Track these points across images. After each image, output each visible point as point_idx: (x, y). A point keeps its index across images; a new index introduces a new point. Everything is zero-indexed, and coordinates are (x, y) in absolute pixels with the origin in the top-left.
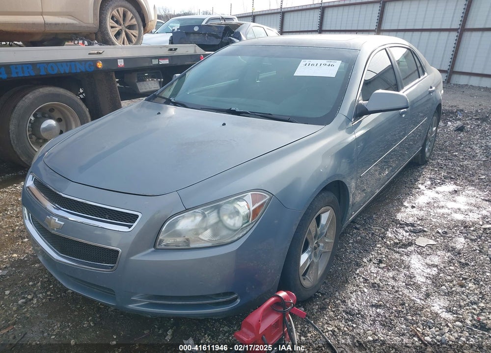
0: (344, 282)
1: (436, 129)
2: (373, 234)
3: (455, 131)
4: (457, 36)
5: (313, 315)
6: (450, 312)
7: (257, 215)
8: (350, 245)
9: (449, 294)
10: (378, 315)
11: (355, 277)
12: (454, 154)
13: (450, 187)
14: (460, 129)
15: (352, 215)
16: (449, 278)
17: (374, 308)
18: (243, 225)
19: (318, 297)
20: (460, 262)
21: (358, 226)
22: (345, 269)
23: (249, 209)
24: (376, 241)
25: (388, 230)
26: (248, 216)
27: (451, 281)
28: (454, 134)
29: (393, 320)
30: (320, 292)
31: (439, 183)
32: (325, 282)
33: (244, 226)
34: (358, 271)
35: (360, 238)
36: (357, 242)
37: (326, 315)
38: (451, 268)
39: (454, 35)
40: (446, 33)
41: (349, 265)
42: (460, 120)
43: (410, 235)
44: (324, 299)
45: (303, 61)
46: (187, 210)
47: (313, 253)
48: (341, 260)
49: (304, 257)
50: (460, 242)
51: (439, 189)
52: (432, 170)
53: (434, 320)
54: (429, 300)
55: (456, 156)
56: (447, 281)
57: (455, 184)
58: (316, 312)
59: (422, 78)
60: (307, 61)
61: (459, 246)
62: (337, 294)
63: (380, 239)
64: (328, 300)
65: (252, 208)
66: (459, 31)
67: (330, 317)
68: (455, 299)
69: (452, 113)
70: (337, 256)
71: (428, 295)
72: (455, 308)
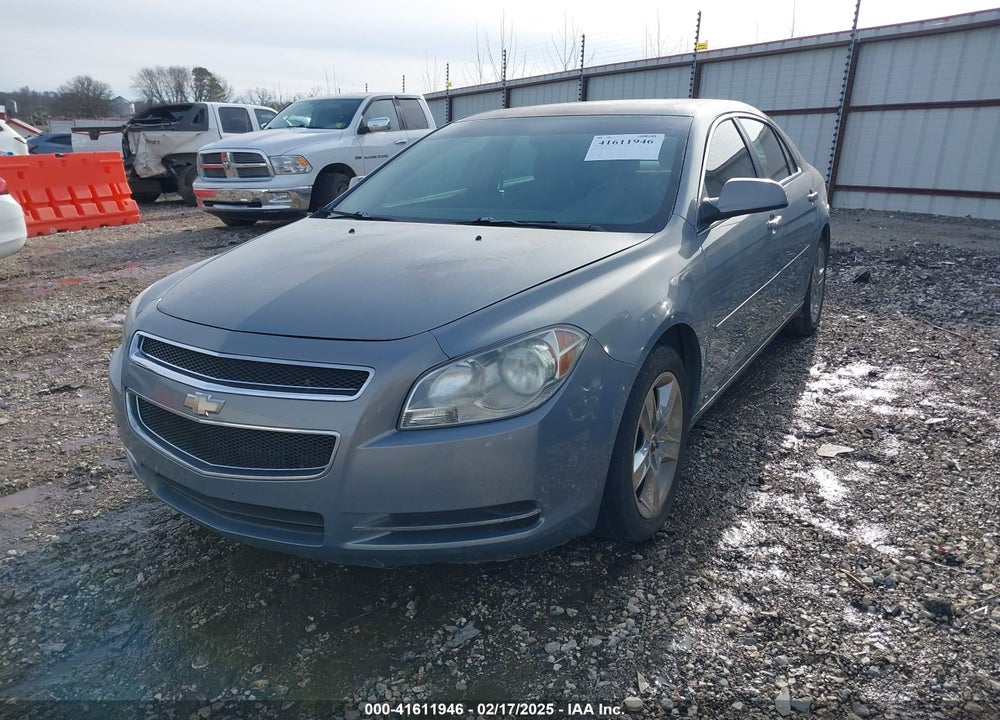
0: (702, 515)
1: (825, 271)
2: (739, 444)
3: (854, 282)
4: (837, 121)
5: (661, 562)
6: (893, 544)
7: (567, 367)
8: (703, 461)
9: (886, 519)
10: (773, 556)
11: (721, 507)
12: (859, 317)
13: (860, 369)
14: (864, 279)
15: (704, 401)
16: (882, 497)
17: (764, 548)
18: (545, 382)
19: (663, 537)
20: (897, 474)
21: (710, 433)
22: (701, 496)
23: (554, 356)
24: (746, 454)
25: (764, 437)
26: (554, 367)
27: (888, 502)
28: (853, 288)
29: (801, 562)
30: (665, 531)
31: (841, 362)
32: (670, 517)
33: (547, 384)
34: (725, 497)
35: (717, 450)
36: (713, 456)
37: (683, 562)
38: (882, 483)
39: (832, 119)
40: (818, 117)
41: (707, 490)
42: (859, 264)
43: (804, 441)
44: (675, 540)
45: (595, 137)
46: (451, 360)
47: (650, 455)
48: (692, 484)
49: (639, 459)
50: (893, 447)
51: (841, 371)
52: (824, 344)
53: (868, 556)
54: (854, 530)
55: (862, 320)
56: (879, 503)
57: (870, 363)
58: (666, 560)
59: (794, 175)
60: (605, 138)
61: (890, 453)
62: (695, 531)
63: (754, 449)
64: (682, 542)
65: (559, 355)
66: (841, 111)
67: (691, 564)
68: (898, 525)
69: (844, 253)
70: (683, 479)
71: (850, 523)
72: (899, 539)
